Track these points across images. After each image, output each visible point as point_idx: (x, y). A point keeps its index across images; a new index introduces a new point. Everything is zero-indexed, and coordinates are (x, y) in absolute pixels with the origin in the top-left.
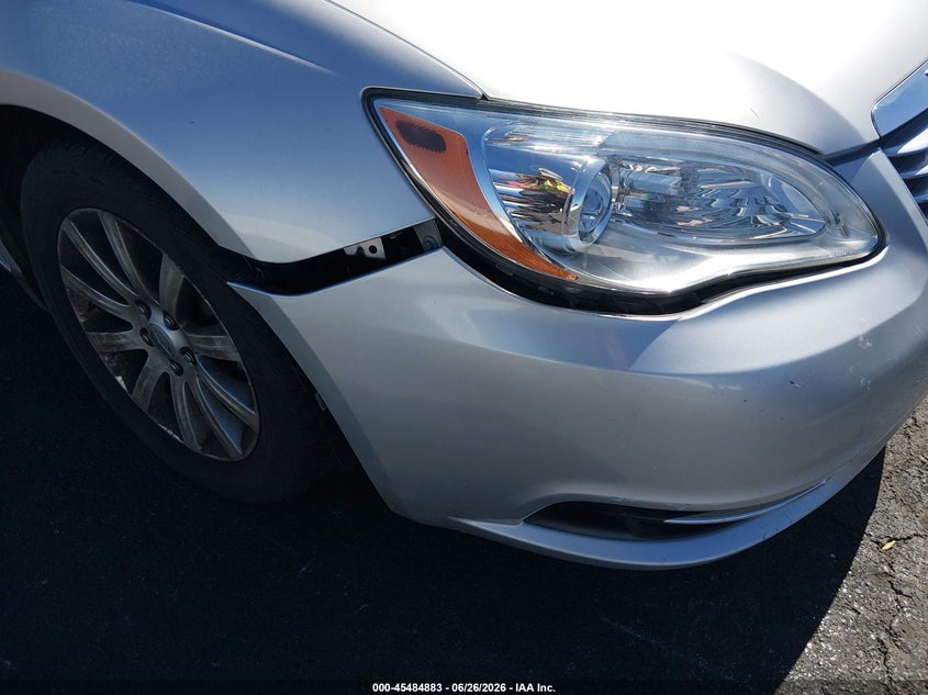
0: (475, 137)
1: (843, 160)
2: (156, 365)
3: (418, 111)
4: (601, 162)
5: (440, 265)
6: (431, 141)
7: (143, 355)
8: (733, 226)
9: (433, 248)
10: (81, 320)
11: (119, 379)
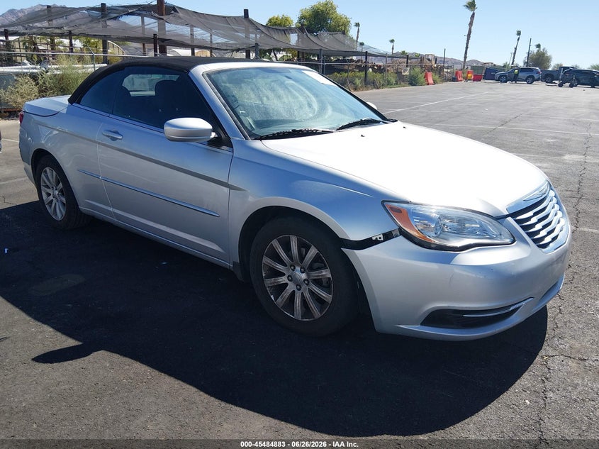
0: (409, 210)
1: (500, 219)
2: (291, 287)
3: (396, 205)
4: (439, 216)
5: (401, 240)
6: (399, 211)
7: (287, 284)
8: (472, 233)
9: (397, 236)
10: (264, 275)
11: (272, 296)
